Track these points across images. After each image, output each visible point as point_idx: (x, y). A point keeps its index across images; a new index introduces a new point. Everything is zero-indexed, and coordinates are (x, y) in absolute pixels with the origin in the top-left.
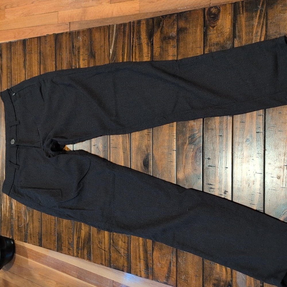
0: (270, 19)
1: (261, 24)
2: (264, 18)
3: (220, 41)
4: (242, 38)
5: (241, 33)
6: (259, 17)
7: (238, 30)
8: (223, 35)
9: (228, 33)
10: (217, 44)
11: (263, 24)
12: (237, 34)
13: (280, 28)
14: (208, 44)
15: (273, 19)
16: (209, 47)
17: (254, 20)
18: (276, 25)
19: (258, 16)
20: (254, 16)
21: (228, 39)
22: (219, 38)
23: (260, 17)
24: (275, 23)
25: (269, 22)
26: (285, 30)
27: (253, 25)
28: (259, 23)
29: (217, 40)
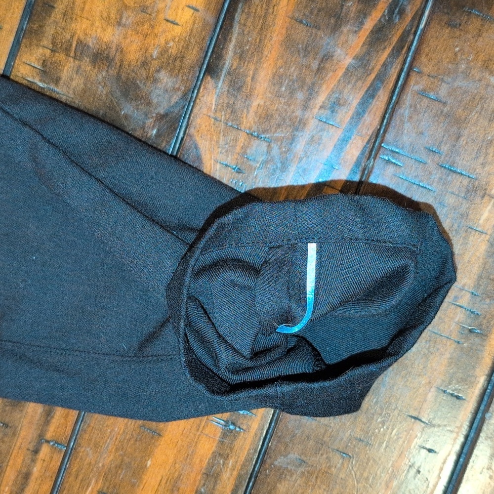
0: (425, 70)
1: (373, 76)
2: (398, 50)
3: (120, 50)
4: (249, 96)
5: (252, 67)
6: (372, 31)
7: (240, 45)
8: (153, 27)
9: (177, 30)
10: (101, 57)
11: (381, 78)
12: (229, 58)
13: (458, 138)
14: (50, 31)
15: (442, 80)
16: (48, 52)
17: (343, 38)
18: (447, 116)
19: (369, 24)
20: (347, 14)
21: (172, 63)
22: (118, 31)
23: (378, 35)
24: (445, 104)
25: (416, 85)
26: (481, 160)
27: (327, 57)
28: (363, 61)
29: (110, 36)
